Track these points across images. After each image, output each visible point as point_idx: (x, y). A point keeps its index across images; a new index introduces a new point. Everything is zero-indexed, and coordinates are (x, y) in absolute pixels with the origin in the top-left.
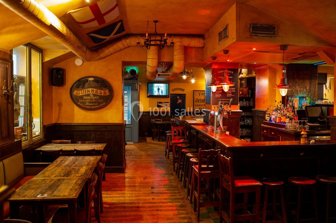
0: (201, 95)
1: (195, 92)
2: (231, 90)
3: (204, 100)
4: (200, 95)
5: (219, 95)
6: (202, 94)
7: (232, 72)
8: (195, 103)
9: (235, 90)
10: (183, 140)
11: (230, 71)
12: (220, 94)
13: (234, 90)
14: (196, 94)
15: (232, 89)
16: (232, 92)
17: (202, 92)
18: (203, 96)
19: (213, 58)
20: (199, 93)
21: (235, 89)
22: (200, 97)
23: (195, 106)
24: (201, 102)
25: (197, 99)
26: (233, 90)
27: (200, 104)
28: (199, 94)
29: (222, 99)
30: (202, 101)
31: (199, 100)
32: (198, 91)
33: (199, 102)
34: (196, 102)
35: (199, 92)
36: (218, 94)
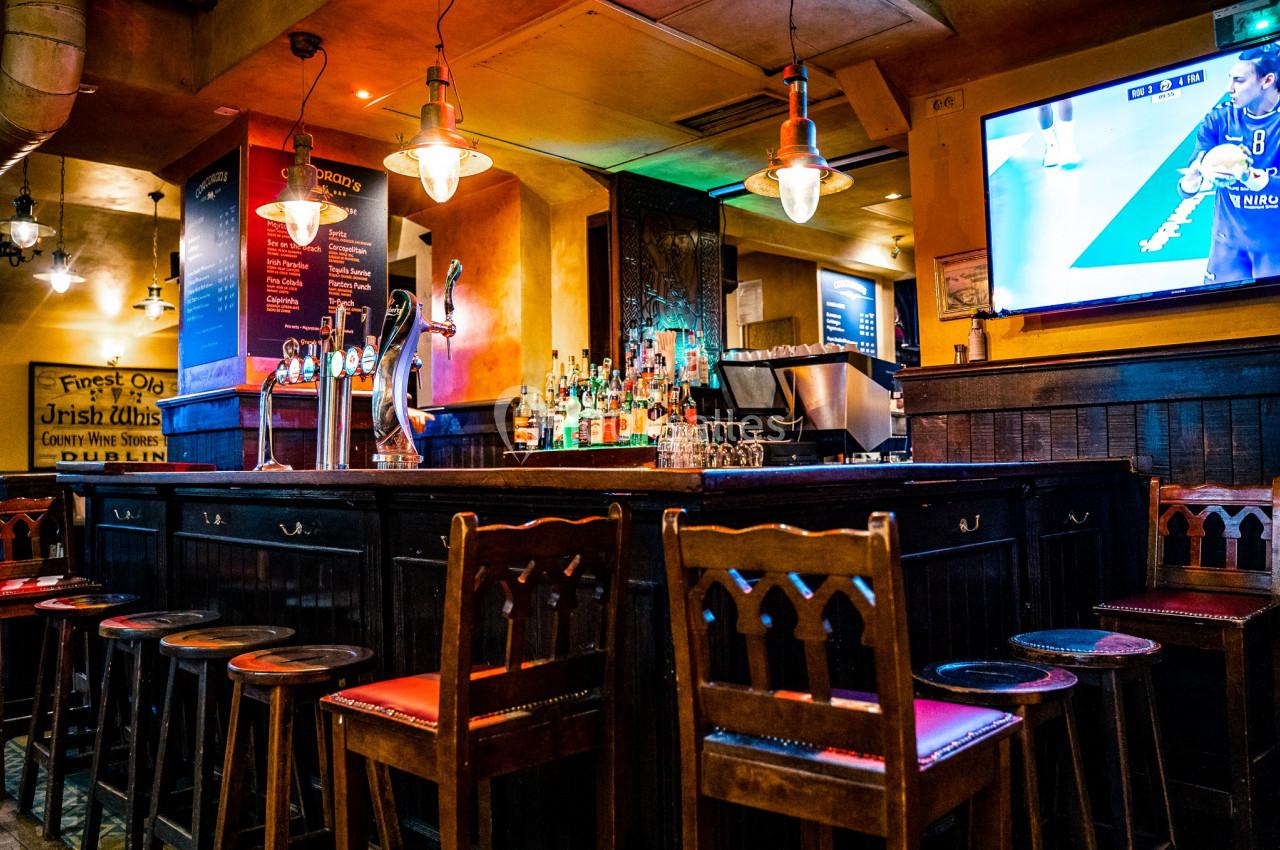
0: (72, 387)
1: (38, 371)
2: (352, 282)
3: (89, 415)
4: (70, 387)
5: (288, 301)
6: (81, 384)
7: (352, 184)
8: (40, 429)
9: (370, 281)
10: (25, 583)
11: (343, 174)
12: (292, 295)
13: (364, 283)
14: (44, 381)
15: (358, 272)
16: (355, 291)
17: (80, 375)
18: (87, 392)
19: (301, 43)
20: (63, 379)
21: (369, 274)
22: (68, 397)
23: (38, 443)
24: (73, 422)
25: (53, 406)
26: (360, 282)
27: (69, 433)
28: (65, 384)
29: (304, 327)
30: (77, 419)
31: (61, 413)
32: (58, 369)
33: (60, 422)
34: (45, 422)
35: (65, 372)
36: (284, 296)
